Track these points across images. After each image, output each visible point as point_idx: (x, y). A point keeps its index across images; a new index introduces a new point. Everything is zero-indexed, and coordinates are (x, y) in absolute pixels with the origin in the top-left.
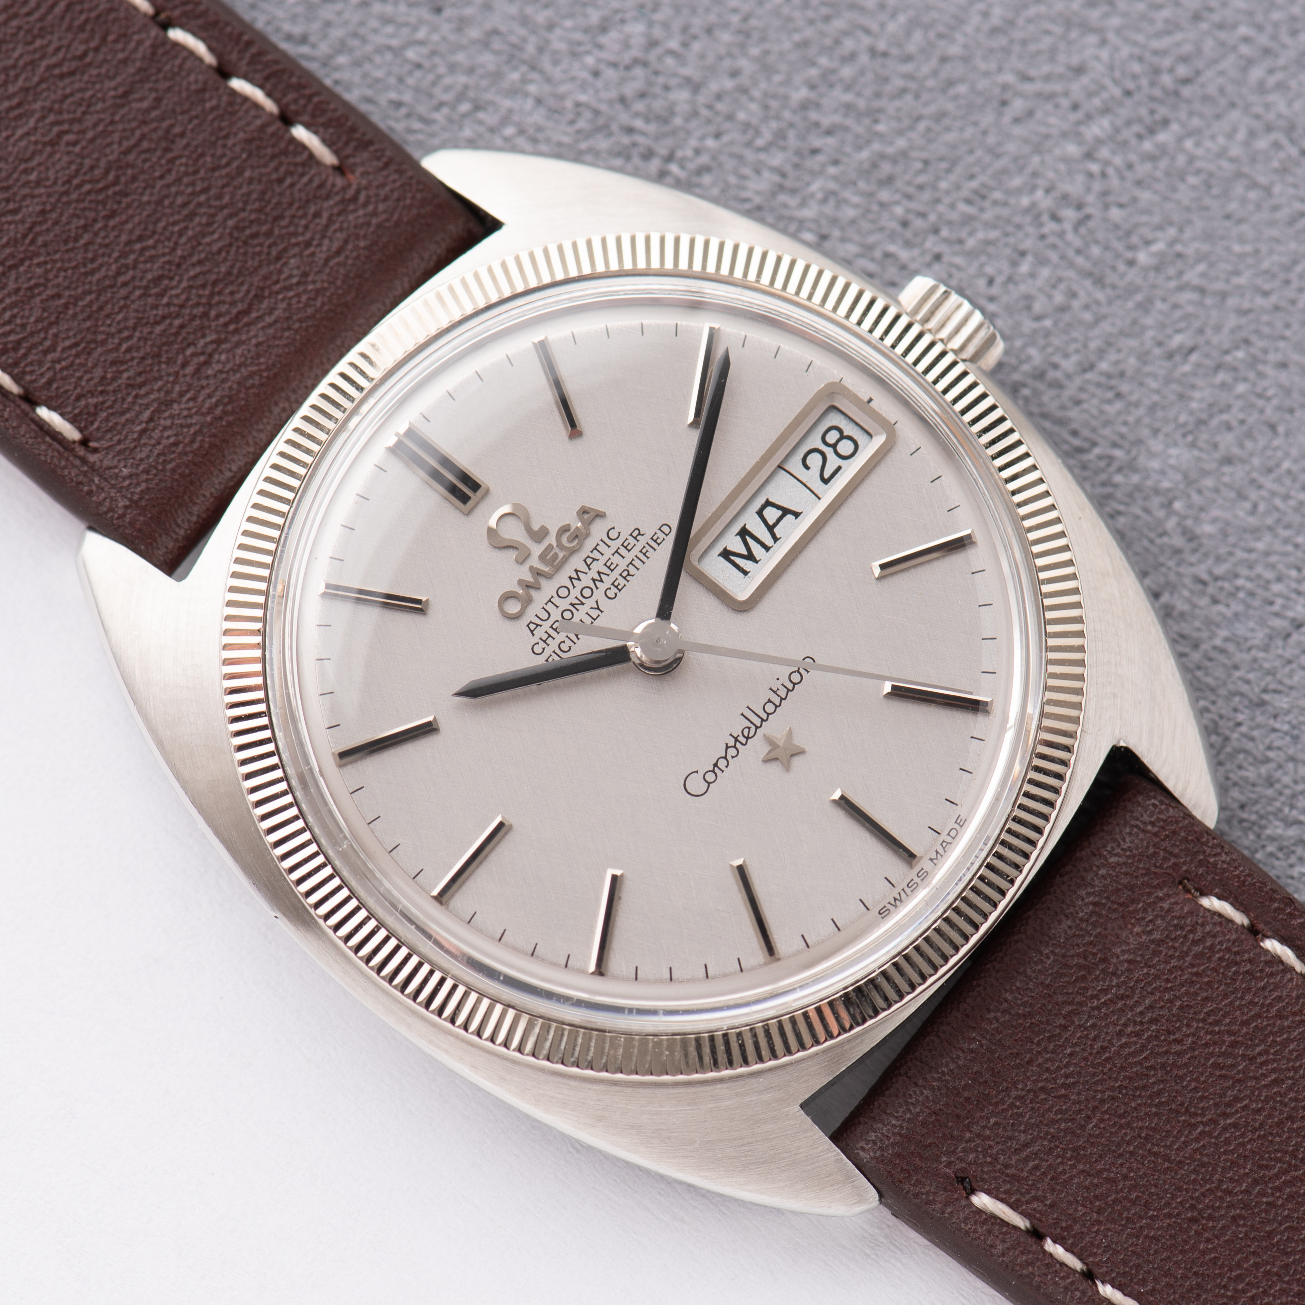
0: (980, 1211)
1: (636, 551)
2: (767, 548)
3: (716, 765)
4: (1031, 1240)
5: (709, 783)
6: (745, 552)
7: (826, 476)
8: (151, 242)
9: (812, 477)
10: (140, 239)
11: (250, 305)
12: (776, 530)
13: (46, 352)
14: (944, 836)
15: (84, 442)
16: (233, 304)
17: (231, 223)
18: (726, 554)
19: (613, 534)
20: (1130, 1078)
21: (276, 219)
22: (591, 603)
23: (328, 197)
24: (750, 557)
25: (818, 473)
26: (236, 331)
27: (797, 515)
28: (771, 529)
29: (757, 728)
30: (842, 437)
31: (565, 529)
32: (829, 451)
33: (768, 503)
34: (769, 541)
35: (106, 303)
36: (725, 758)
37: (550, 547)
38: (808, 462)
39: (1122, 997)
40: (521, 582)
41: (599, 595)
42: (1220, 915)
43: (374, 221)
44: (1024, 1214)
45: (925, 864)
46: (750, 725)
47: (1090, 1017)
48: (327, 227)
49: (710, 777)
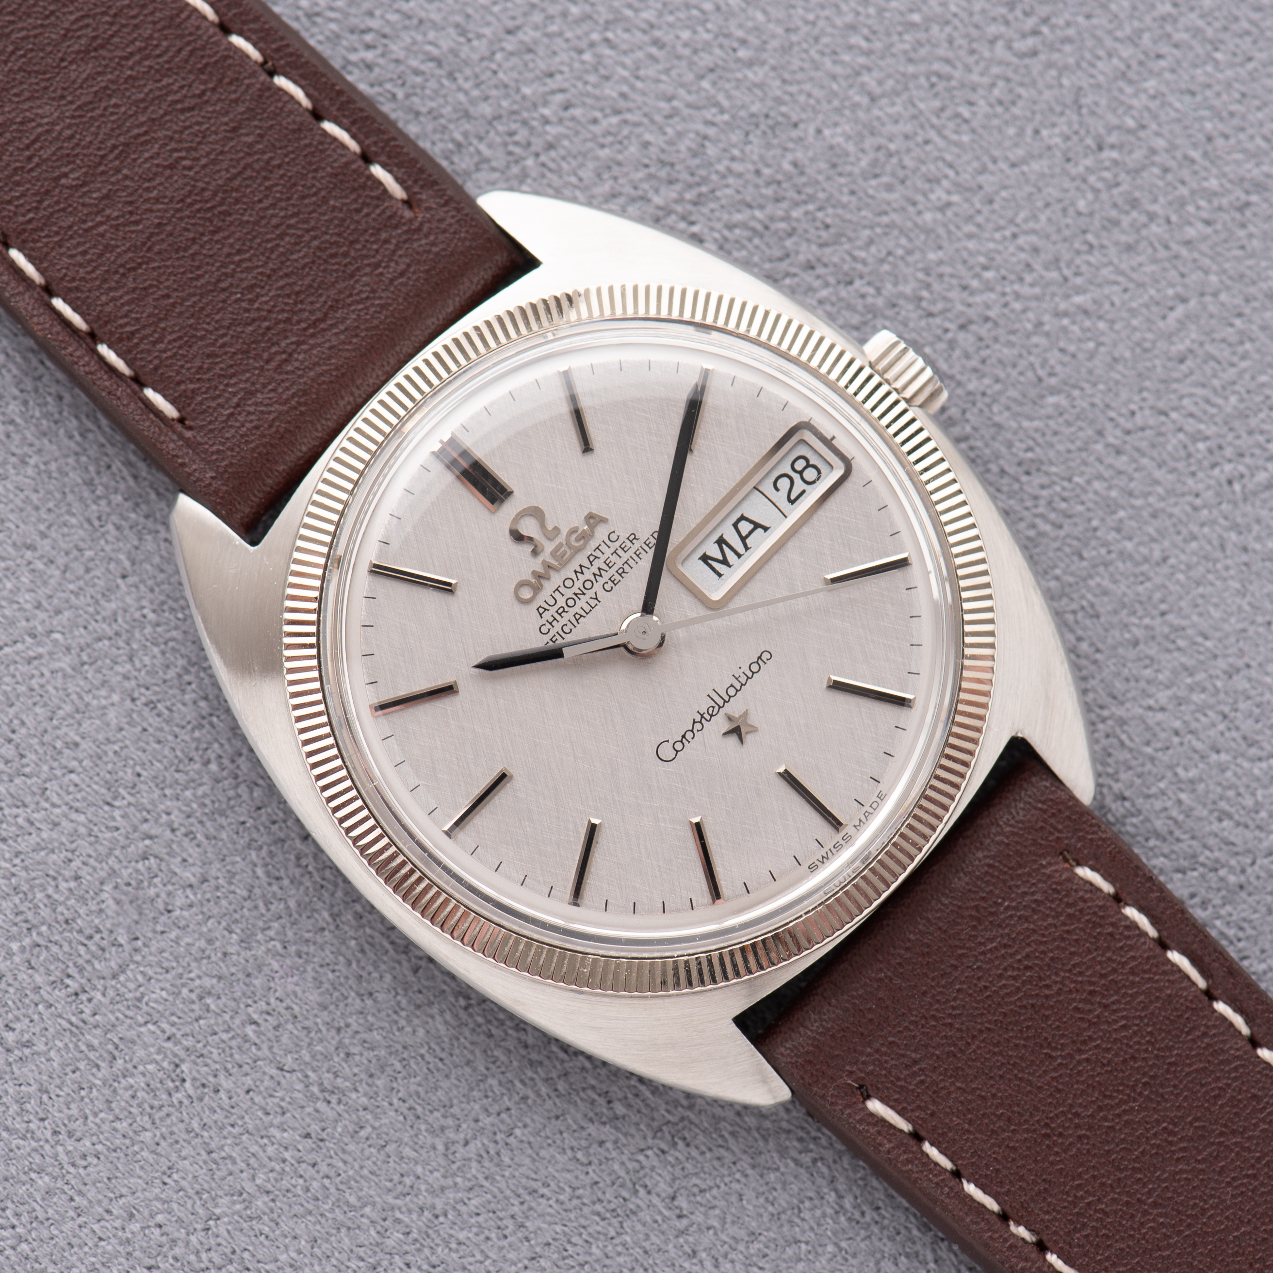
0: (872, 1115)
1: (631, 553)
2: (739, 556)
3: (684, 737)
4: (912, 1142)
5: (677, 752)
6: (720, 558)
7: (793, 497)
8: (247, 255)
9: (780, 498)
10: (239, 252)
11: (326, 314)
12: (748, 541)
13: (154, 343)
14: (867, 808)
15: (181, 420)
16: (312, 312)
17: (316, 243)
18: (705, 558)
19: (613, 537)
20: (1005, 1014)
21: (352, 243)
22: (590, 593)
23: (396, 227)
24: (725, 562)
25: (786, 495)
26: (313, 335)
27: (766, 529)
28: (743, 539)
29: (720, 707)
30: (808, 465)
31: (573, 531)
32: (796, 477)
33: (743, 518)
34: (740, 549)
35: (207, 304)
36: (692, 731)
37: (560, 545)
38: (779, 484)
39: (1005, 946)
40: (534, 573)
41: (597, 587)
42: (1091, 884)
43: (435, 249)
44: (908, 1120)
45: (849, 830)
46: (715, 705)
47: (977, 960)
48: (394, 252)
49: (679, 746)
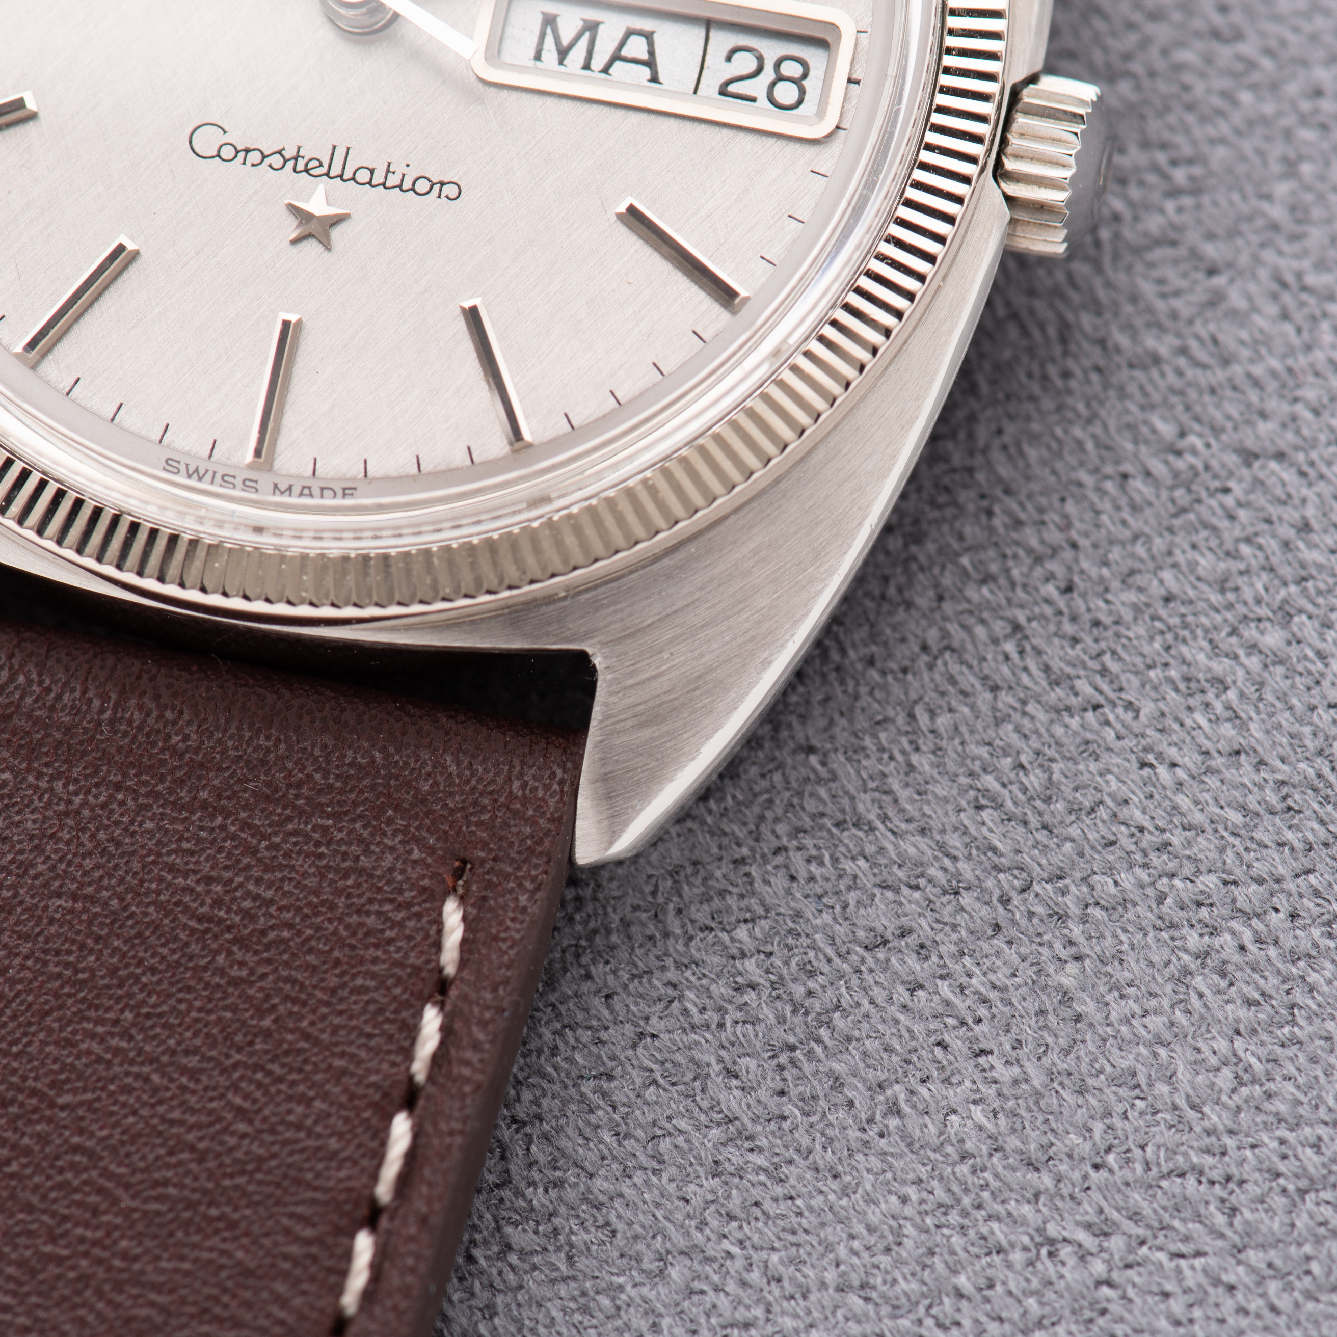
2: (587, 66)
3: (247, 151)
5: (219, 156)
6: (565, 42)
7: (733, 88)
9: (719, 71)
12: (618, 64)
14: (315, 484)
18: (550, 21)
24: (563, 53)
25: (728, 77)
27: (654, 79)
28: (617, 57)
29: (327, 174)
30: (798, 82)
32: (768, 74)
33: (649, 36)
34: (598, 62)
36: (264, 157)
38: (737, 56)
39: (259, 859)
42: (440, 930)
45: (265, 481)
46: (326, 164)
49: (227, 152)
